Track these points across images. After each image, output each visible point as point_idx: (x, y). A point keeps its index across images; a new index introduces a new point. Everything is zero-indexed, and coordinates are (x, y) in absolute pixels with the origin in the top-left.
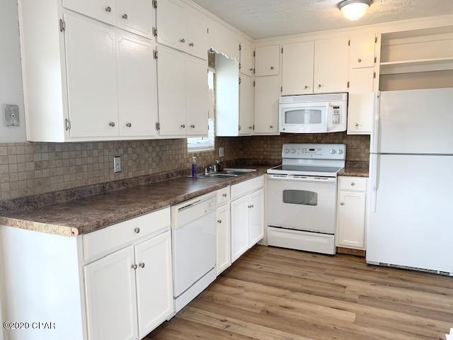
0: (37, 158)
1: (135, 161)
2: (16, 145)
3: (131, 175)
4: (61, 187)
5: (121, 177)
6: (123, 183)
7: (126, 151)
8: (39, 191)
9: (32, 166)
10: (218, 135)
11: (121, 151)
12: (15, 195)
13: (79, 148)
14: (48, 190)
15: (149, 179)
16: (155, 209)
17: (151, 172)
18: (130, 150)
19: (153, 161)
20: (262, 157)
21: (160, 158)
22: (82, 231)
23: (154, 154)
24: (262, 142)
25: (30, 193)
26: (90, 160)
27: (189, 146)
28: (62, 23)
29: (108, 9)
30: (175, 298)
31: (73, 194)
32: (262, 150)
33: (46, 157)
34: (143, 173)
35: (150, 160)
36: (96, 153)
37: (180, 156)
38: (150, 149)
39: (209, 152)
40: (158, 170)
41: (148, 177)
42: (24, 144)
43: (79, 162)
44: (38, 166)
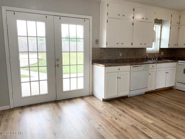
0: (101, 51)
1: (126, 54)
2: (97, 48)
3: (125, 58)
4: (106, 59)
5: (122, 58)
6: (122, 60)
7: (124, 51)
8: (101, 59)
9: (100, 53)
10: (161, 48)
11: (122, 51)
12: (96, 59)
13: (111, 49)
14: (103, 59)
15: (130, 60)
16: (125, 65)
17: (131, 58)
18: (125, 51)
19: (133, 54)
20: (182, 57)
21: (135, 54)
22: (105, 66)
23: (133, 53)
24: (182, 50)
25: (99, 59)
26: (113, 53)
27: (147, 51)
28: (107, 20)
29: (119, 15)
30: (130, 91)
31: (108, 61)
32: (182, 53)
33: (103, 51)
34: (129, 58)
35: (131, 54)
36: (115, 51)
37: (143, 54)
38: (132, 51)
39: (156, 53)
40: (134, 57)
41: (130, 59)
42: (99, 48)
43: (111, 53)
44: (101, 53)
